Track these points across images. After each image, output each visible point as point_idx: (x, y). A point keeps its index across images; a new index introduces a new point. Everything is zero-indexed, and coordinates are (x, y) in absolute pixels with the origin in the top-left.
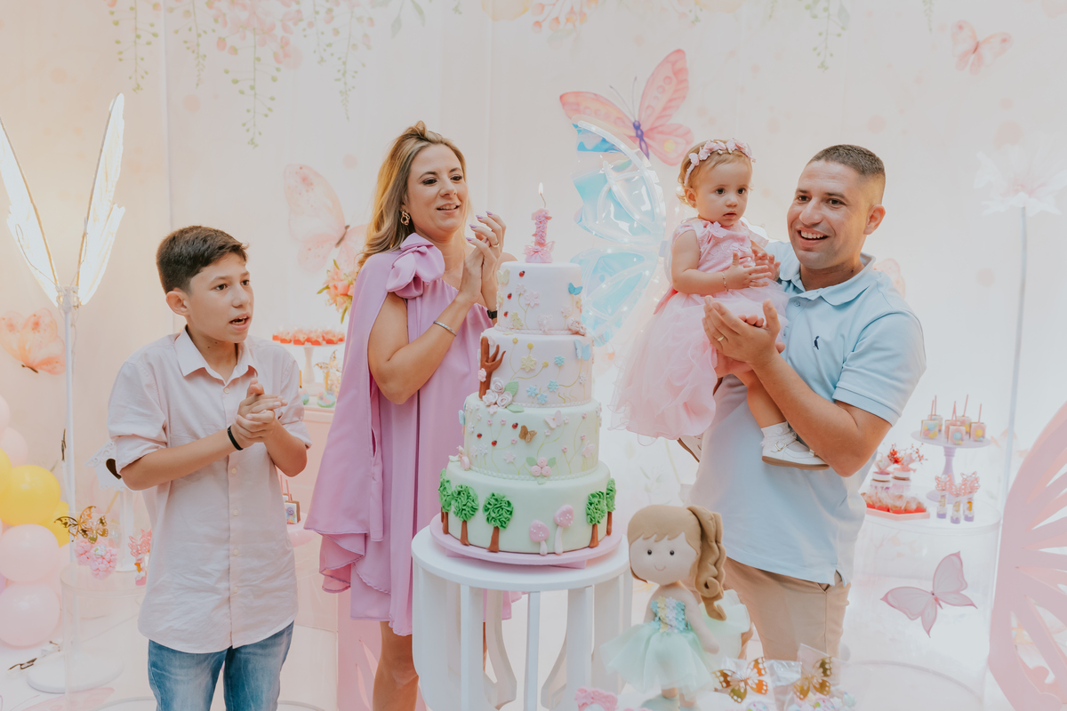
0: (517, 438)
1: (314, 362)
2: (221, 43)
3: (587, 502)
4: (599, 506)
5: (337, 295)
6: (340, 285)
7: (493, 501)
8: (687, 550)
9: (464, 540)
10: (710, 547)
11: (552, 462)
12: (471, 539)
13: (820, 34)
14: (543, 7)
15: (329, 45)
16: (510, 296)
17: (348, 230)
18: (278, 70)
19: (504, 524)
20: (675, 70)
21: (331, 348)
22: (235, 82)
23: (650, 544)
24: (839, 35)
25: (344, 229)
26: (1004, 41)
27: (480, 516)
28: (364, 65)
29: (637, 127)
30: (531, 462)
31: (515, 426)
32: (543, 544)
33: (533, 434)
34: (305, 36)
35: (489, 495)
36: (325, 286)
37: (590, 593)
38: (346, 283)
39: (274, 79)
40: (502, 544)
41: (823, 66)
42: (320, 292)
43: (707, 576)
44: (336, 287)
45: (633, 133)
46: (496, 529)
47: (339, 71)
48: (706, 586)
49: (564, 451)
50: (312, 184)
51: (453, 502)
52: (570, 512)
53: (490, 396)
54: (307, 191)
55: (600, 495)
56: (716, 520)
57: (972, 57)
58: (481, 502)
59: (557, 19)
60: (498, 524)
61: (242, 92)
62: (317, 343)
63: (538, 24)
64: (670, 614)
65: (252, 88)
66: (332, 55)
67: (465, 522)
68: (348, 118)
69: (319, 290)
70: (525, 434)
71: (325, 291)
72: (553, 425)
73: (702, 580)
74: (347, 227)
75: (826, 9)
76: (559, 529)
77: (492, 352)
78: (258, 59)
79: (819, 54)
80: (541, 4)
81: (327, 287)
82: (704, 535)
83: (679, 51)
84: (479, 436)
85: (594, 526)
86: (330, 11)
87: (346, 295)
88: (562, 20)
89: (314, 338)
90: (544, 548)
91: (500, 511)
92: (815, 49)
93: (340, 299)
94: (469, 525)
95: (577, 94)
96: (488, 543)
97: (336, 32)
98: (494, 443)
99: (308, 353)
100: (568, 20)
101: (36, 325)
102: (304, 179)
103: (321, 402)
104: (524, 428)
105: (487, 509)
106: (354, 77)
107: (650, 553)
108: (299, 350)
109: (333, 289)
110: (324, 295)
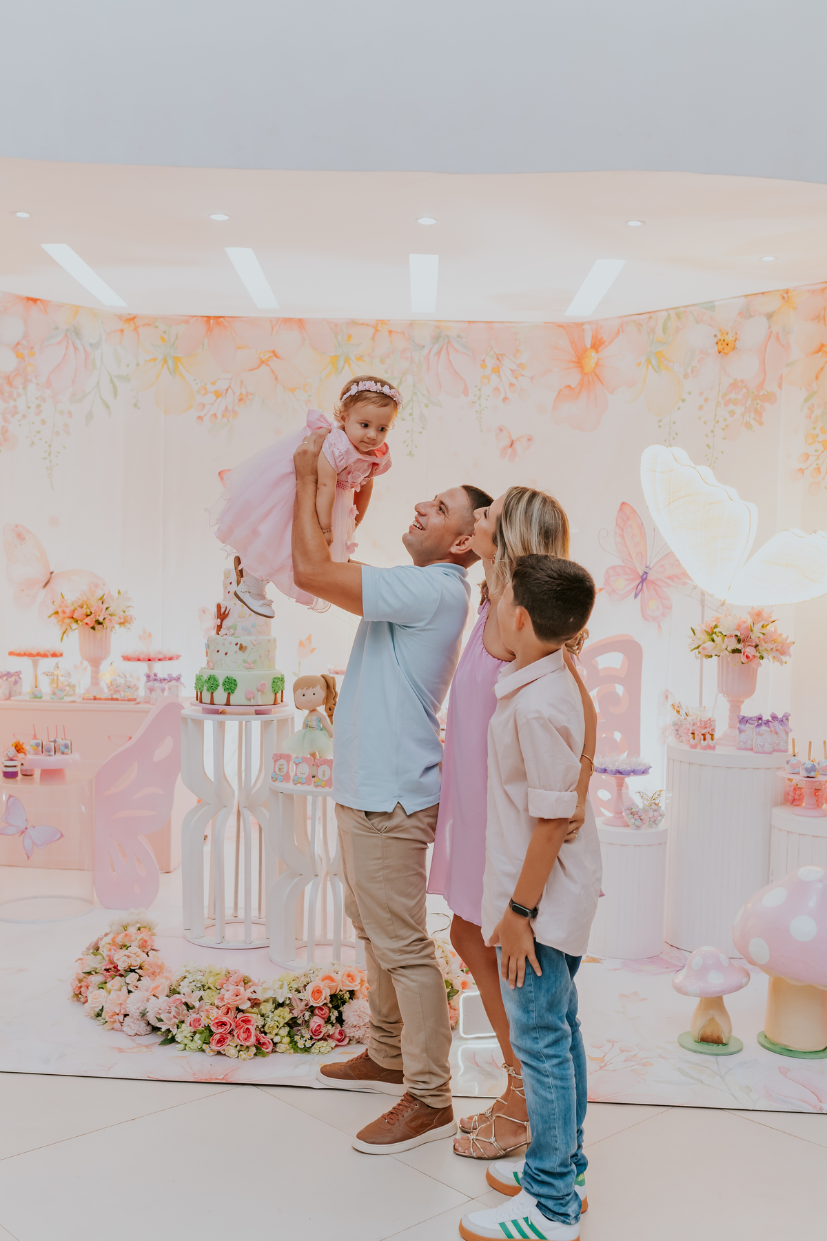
0: (238, 650)
1: (40, 671)
3: (272, 681)
4: (278, 683)
5: (64, 618)
6: (68, 611)
7: (227, 680)
8: (321, 693)
9: (212, 703)
10: (331, 692)
11: (254, 662)
12: (215, 702)
13: (408, 432)
14: (204, 406)
15: (39, 432)
16: (231, 583)
17: (53, 575)
19: (233, 691)
21: (56, 659)
23: (304, 691)
24: (421, 433)
25: (49, 574)
26: (529, 440)
27: (221, 688)
28: (64, 447)
30: (245, 661)
31: (237, 644)
32: (252, 700)
33: (246, 647)
34: (20, 425)
35: (225, 677)
36: (53, 612)
37: (275, 723)
38: (73, 608)
40: (232, 702)
41: (410, 454)
42: (50, 617)
43: (330, 705)
44: (64, 612)
46: (229, 694)
47: (45, 452)
48: (330, 709)
49: (260, 656)
50: (24, 539)
51: (206, 684)
52: (264, 684)
53: (222, 632)
54: (21, 544)
55: (278, 678)
56: (333, 679)
57: (510, 450)
58: (221, 682)
59: (215, 415)
60: (230, 691)
62: (45, 656)
63: (200, 418)
64: (314, 724)
66: (40, 439)
67: (212, 693)
68: (52, 488)
69: (48, 615)
70: (242, 648)
71: (53, 616)
72: (255, 644)
73: (328, 707)
74: (52, 573)
75: (411, 415)
76: (260, 693)
77: (223, 611)
79: (407, 446)
80: (202, 403)
81: (57, 613)
82: (328, 686)
84: (218, 651)
85: (276, 694)
86: (39, 406)
87: (73, 618)
88: (219, 415)
89: (42, 652)
90: (252, 702)
91: (231, 685)
92: (405, 442)
93: (68, 621)
94: (214, 694)
96: (224, 702)
97: (43, 422)
98: (226, 654)
99: (35, 665)
100: (223, 416)
102: (19, 535)
103: (53, 697)
104: (241, 645)
105: (224, 684)
106: (57, 456)
107: (304, 695)
108: (27, 661)
109: (61, 614)
110: (53, 619)
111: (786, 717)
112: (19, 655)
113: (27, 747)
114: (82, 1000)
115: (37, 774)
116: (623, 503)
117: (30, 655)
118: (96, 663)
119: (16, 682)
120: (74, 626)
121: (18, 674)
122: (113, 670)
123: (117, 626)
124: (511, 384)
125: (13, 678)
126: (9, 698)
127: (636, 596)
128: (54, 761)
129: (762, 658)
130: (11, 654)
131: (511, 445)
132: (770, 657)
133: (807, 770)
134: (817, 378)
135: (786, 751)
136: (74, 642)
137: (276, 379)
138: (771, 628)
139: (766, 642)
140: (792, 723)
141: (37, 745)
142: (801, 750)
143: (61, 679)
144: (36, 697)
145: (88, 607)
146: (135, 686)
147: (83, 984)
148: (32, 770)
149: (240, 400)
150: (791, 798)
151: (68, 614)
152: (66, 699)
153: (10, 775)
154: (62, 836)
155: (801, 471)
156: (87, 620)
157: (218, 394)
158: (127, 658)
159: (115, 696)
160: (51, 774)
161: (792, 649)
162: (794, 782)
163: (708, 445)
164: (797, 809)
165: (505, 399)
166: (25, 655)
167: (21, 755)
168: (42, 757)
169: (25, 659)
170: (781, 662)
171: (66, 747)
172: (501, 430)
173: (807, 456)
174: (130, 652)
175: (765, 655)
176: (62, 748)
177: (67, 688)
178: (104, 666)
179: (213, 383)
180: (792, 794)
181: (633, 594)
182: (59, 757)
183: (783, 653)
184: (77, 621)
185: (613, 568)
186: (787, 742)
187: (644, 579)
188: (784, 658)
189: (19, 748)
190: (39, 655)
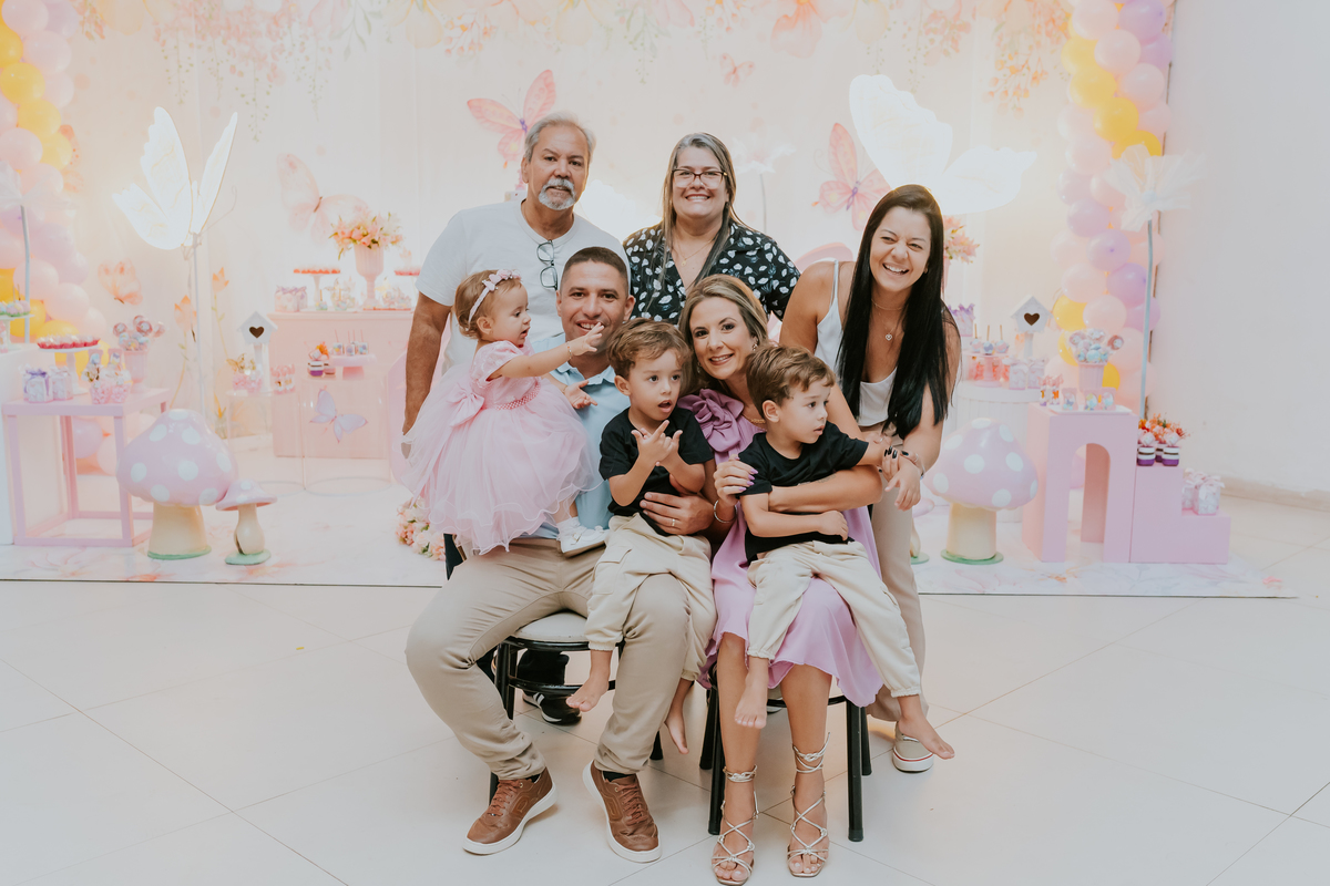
1: (322, 287)
2: (233, 69)
5: (343, 238)
6: (347, 232)
13: (640, 61)
14: (451, 39)
15: (303, 68)
17: (321, 199)
18: (270, 86)
20: (546, 83)
21: (335, 276)
22: (243, 96)
24: (651, 61)
25: (318, 199)
26: (751, 66)
28: (327, 82)
29: (523, 123)
34: (287, 62)
38: (351, 229)
39: (268, 93)
41: (642, 81)
44: (343, 233)
45: (520, 127)
47: (310, 86)
50: (296, 167)
54: (293, 172)
57: (733, 76)
59: (462, 48)
61: (247, 103)
62: (327, 272)
63: (448, 51)
65: (254, 100)
66: (306, 74)
69: (329, 236)
75: (642, 44)
78: (257, 80)
79: (640, 74)
80: (449, 37)
81: (336, 234)
83: (548, 71)
86: (303, 43)
87: (351, 238)
88: (466, 48)
89: (323, 269)
92: (637, 70)
93: (346, 241)
95: (479, 100)
97: (307, 59)
99: (318, 281)
100: (470, 48)
101: (122, 270)
102: (292, 165)
103: (338, 309)
106: (320, 90)
108: (309, 278)
109: (340, 234)
110: (333, 240)
111: (971, 307)
112: (304, 272)
113: (329, 350)
114: (408, 542)
115: (339, 371)
116: (836, 124)
117: (314, 272)
118: (371, 278)
119: (302, 297)
120: (352, 245)
121: (304, 289)
122: (387, 283)
123: (390, 245)
124: (734, 15)
125: (300, 293)
126: (298, 311)
127: (848, 208)
128: (354, 360)
129: (951, 258)
130: (296, 271)
131: (735, 71)
132: (959, 258)
133: (987, 349)
134: (1006, 9)
135: (971, 335)
136: (351, 259)
137: (518, 13)
138: (960, 232)
139: (955, 244)
140: (976, 312)
141: (339, 347)
142: (981, 332)
143: (342, 293)
144: (322, 308)
145: (365, 228)
146: (408, 297)
147: (409, 530)
148: (334, 369)
149: (485, 33)
150: (974, 374)
151: (347, 234)
152: (349, 310)
153: (316, 374)
154: (366, 422)
155: (992, 93)
156: (364, 240)
157: (464, 28)
158: (399, 273)
159: (392, 307)
160: (351, 371)
161: (977, 250)
162: (977, 360)
163: (911, 71)
164: (979, 382)
165: (728, 29)
166: (309, 272)
167: (324, 357)
168: (345, 357)
169: (308, 275)
170: (968, 261)
171: (364, 348)
172: (725, 58)
173: (997, 80)
174: (402, 266)
175: (954, 256)
176: (360, 349)
177: (348, 301)
178: (379, 280)
179: (460, 18)
180: (975, 370)
181: (845, 206)
182: (358, 357)
183: (969, 253)
184: (355, 241)
185: (828, 183)
186: (971, 328)
187: (854, 193)
188: (971, 258)
189: (323, 350)
190: (321, 272)
